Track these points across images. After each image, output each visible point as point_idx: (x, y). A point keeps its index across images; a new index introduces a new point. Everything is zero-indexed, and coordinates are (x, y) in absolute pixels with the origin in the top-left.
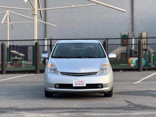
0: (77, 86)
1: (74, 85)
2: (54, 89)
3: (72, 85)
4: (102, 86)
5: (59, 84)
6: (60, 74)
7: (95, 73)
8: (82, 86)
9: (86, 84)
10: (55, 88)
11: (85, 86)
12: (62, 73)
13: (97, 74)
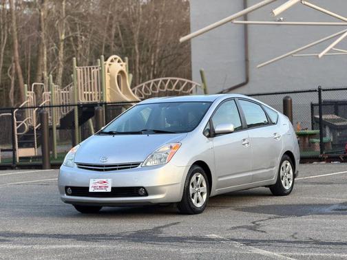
0: (95, 191)
1: (91, 190)
2: (66, 196)
3: (88, 188)
4: (145, 191)
5: (72, 188)
6: (75, 167)
7: (134, 165)
8: (105, 190)
10: (68, 194)
11: (110, 191)
13: (139, 167)
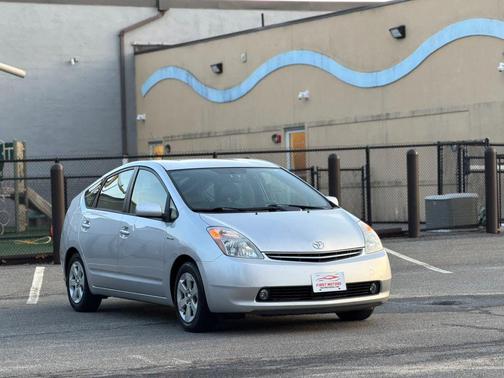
0: (323, 290)
1: (316, 290)
2: (255, 304)
4: (378, 286)
6: (266, 258)
7: (356, 252)
8: (337, 289)
9: (347, 284)
10: (259, 299)
11: (345, 288)
12: (272, 256)
13: (363, 254)
